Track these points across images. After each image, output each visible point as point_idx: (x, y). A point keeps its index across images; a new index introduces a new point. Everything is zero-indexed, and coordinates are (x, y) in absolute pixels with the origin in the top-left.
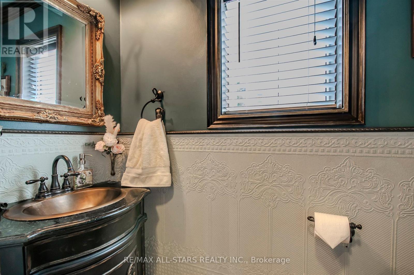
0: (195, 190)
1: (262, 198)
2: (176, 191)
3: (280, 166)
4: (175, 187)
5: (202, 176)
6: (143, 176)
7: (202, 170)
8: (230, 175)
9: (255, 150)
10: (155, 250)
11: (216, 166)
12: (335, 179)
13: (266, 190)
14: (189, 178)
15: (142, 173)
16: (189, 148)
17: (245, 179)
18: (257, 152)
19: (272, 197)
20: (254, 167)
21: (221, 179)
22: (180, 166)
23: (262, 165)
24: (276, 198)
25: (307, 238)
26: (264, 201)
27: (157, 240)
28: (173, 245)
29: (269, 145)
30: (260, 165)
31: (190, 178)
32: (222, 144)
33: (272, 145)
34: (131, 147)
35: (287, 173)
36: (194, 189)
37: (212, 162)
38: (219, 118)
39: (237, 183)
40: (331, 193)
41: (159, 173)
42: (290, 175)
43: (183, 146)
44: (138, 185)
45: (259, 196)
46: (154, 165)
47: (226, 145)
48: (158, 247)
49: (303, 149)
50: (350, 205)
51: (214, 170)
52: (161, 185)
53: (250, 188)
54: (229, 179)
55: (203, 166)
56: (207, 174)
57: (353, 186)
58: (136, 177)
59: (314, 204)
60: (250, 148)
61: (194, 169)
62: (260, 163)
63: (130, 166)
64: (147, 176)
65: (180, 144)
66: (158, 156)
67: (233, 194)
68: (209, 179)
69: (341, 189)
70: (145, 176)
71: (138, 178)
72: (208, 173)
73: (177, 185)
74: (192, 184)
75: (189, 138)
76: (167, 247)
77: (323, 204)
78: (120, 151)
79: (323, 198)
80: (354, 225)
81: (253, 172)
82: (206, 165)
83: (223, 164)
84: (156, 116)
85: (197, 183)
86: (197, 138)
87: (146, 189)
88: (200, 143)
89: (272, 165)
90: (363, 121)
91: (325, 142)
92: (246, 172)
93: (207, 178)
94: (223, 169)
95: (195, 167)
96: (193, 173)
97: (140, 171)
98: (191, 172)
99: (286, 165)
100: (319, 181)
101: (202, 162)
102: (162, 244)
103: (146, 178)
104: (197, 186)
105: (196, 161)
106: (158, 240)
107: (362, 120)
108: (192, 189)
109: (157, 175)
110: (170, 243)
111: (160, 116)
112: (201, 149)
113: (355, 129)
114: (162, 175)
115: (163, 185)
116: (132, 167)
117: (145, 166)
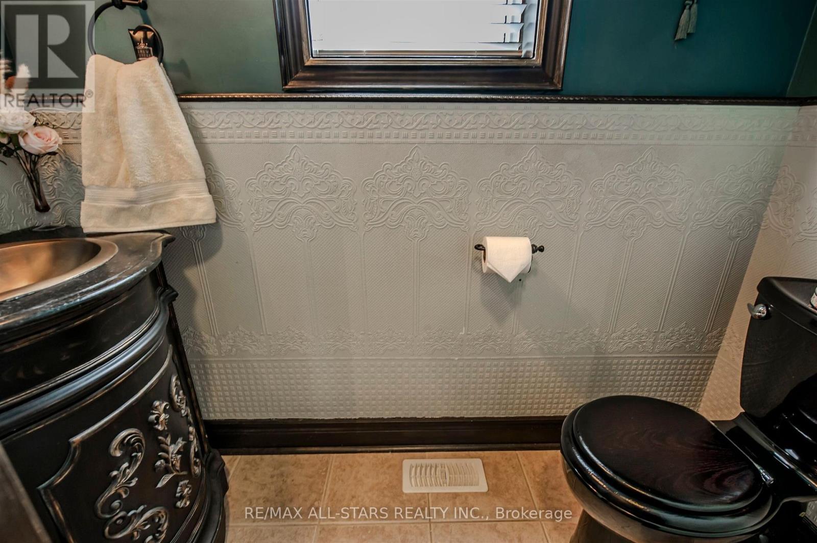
0: (272, 225)
1: (404, 225)
2: (227, 233)
3: (433, 167)
4: (224, 223)
5: (283, 195)
6: (144, 206)
7: (282, 183)
8: (343, 189)
9: (390, 137)
10: (199, 352)
11: (311, 172)
12: (514, 183)
13: (409, 211)
14: (254, 203)
15: (137, 198)
16: (245, 136)
17: (373, 194)
18: (393, 140)
19: (419, 222)
20: (388, 170)
21: (325, 198)
22: (228, 178)
23: (401, 167)
24: (426, 223)
25: (471, 277)
26: (405, 231)
27: (200, 333)
28: (239, 334)
29: (414, 126)
30: (399, 167)
31: (257, 201)
32: (321, 124)
33: (419, 126)
34: (83, 135)
35: (444, 179)
36: (269, 223)
37: (302, 165)
38: (307, 64)
39: (357, 204)
40: (508, 205)
41: (183, 196)
42: (449, 181)
43: (229, 131)
44: (131, 227)
45: (398, 223)
46: (165, 178)
47: (330, 128)
48: (206, 346)
49: (472, 133)
50: (530, 221)
51: (309, 182)
52: (193, 221)
53: (382, 210)
54: (341, 196)
55: (283, 175)
56: (294, 190)
57: (537, 192)
58: (123, 209)
59: (484, 225)
60: (380, 132)
61: (264, 182)
62: (398, 162)
63: (97, 183)
64: (153, 203)
65: (220, 127)
66: (171, 156)
67: (352, 225)
68: (300, 201)
69: (521, 198)
70: (149, 204)
71: (128, 209)
72: (297, 189)
73: (229, 220)
74: (262, 215)
75: (242, 110)
76: (225, 342)
77: (495, 224)
78: (51, 145)
79: (496, 214)
80: (536, 247)
81: (386, 181)
82: (290, 171)
83: (327, 169)
84: (136, 50)
85: (275, 210)
86: (260, 111)
87: (159, 234)
88: (271, 123)
89: (419, 165)
90: (561, 84)
91: (505, 121)
92: (374, 181)
93: (296, 199)
94: (327, 179)
95: (266, 178)
96: (263, 190)
97: (130, 194)
98: (258, 189)
99: (443, 164)
100: (493, 188)
101: (280, 167)
102: (213, 338)
103: (151, 208)
104: (275, 218)
105: (267, 164)
106: (203, 333)
107: (559, 83)
108: (267, 224)
109: (178, 200)
110: (232, 333)
111: (149, 50)
112: (274, 137)
113: (549, 97)
114: (190, 199)
115: (199, 220)
116: (102, 184)
117: (141, 181)
